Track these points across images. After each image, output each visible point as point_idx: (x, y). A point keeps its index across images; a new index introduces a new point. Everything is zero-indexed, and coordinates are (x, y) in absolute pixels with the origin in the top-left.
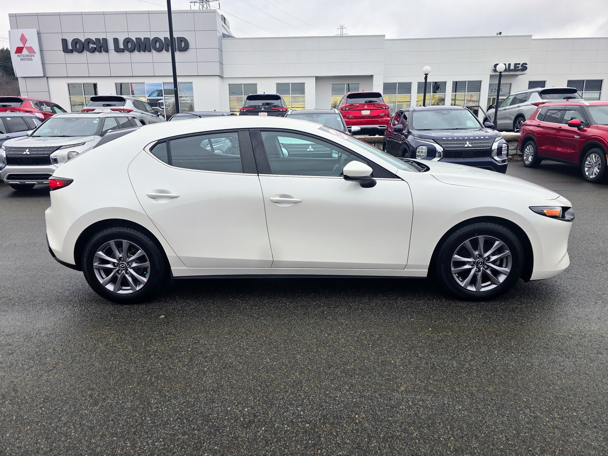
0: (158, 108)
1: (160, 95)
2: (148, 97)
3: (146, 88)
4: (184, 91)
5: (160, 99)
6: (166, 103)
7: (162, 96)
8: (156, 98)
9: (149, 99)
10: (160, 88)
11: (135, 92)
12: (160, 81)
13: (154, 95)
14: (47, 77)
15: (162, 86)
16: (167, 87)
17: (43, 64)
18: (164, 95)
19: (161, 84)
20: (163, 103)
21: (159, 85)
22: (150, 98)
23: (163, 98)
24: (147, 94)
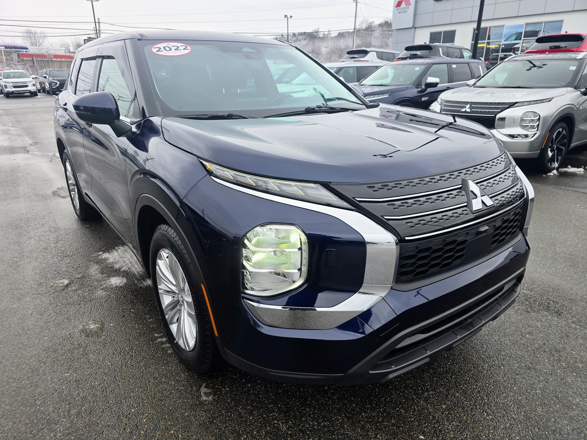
0: (511, 53)
1: (519, 38)
2: (505, 41)
3: (505, 31)
4: (549, 32)
5: (517, 44)
6: (523, 47)
7: (520, 39)
8: (513, 43)
9: (504, 43)
10: (520, 31)
11: (491, 36)
12: (522, 22)
13: (511, 39)
14: (415, 28)
15: (523, 28)
16: (530, 29)
17: (415, 15)
18: (522, 38)
19: (523, 25)
20: (519, 48)
21: (521, 26)
22: (507, 42)
23: (521, 41)
24: (504, 38)
